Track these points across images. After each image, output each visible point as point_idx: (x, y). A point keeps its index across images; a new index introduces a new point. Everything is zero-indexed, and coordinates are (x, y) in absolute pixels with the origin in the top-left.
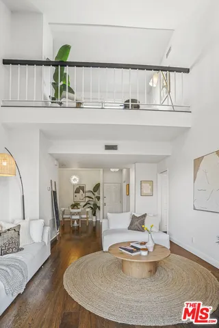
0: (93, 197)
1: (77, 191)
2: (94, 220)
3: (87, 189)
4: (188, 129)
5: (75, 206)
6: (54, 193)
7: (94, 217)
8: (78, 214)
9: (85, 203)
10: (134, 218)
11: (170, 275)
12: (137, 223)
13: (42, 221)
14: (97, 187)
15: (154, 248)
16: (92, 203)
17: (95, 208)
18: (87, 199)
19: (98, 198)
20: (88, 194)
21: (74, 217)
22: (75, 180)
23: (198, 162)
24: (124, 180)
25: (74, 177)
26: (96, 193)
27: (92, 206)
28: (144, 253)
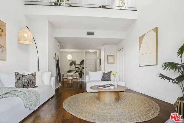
0: (80, 67)
1: (71, 64)
2: (81, 81)
3: (77, 63)
4: (135, 20)
5: (70, 71)
6: (57, 62)
7: (81, 79)
8: (72, 76)
9: (75, 71)
10: (104, 74)
11: (128, 101)
12: (106, 76)
13: (50, 73)
14: (82, 62)
15: (117, 87)
16: (80, 71)
17: (81, 74)
18: (77, 69)
19: (83, 68)
20: (77, 66)
21: (69, 78)
22: (70, 57)
23: (141, 38)
24: (97, 57)
25: (69, 55)
26: (82, 66)
27: (80, 73)
28: (112, 87)
